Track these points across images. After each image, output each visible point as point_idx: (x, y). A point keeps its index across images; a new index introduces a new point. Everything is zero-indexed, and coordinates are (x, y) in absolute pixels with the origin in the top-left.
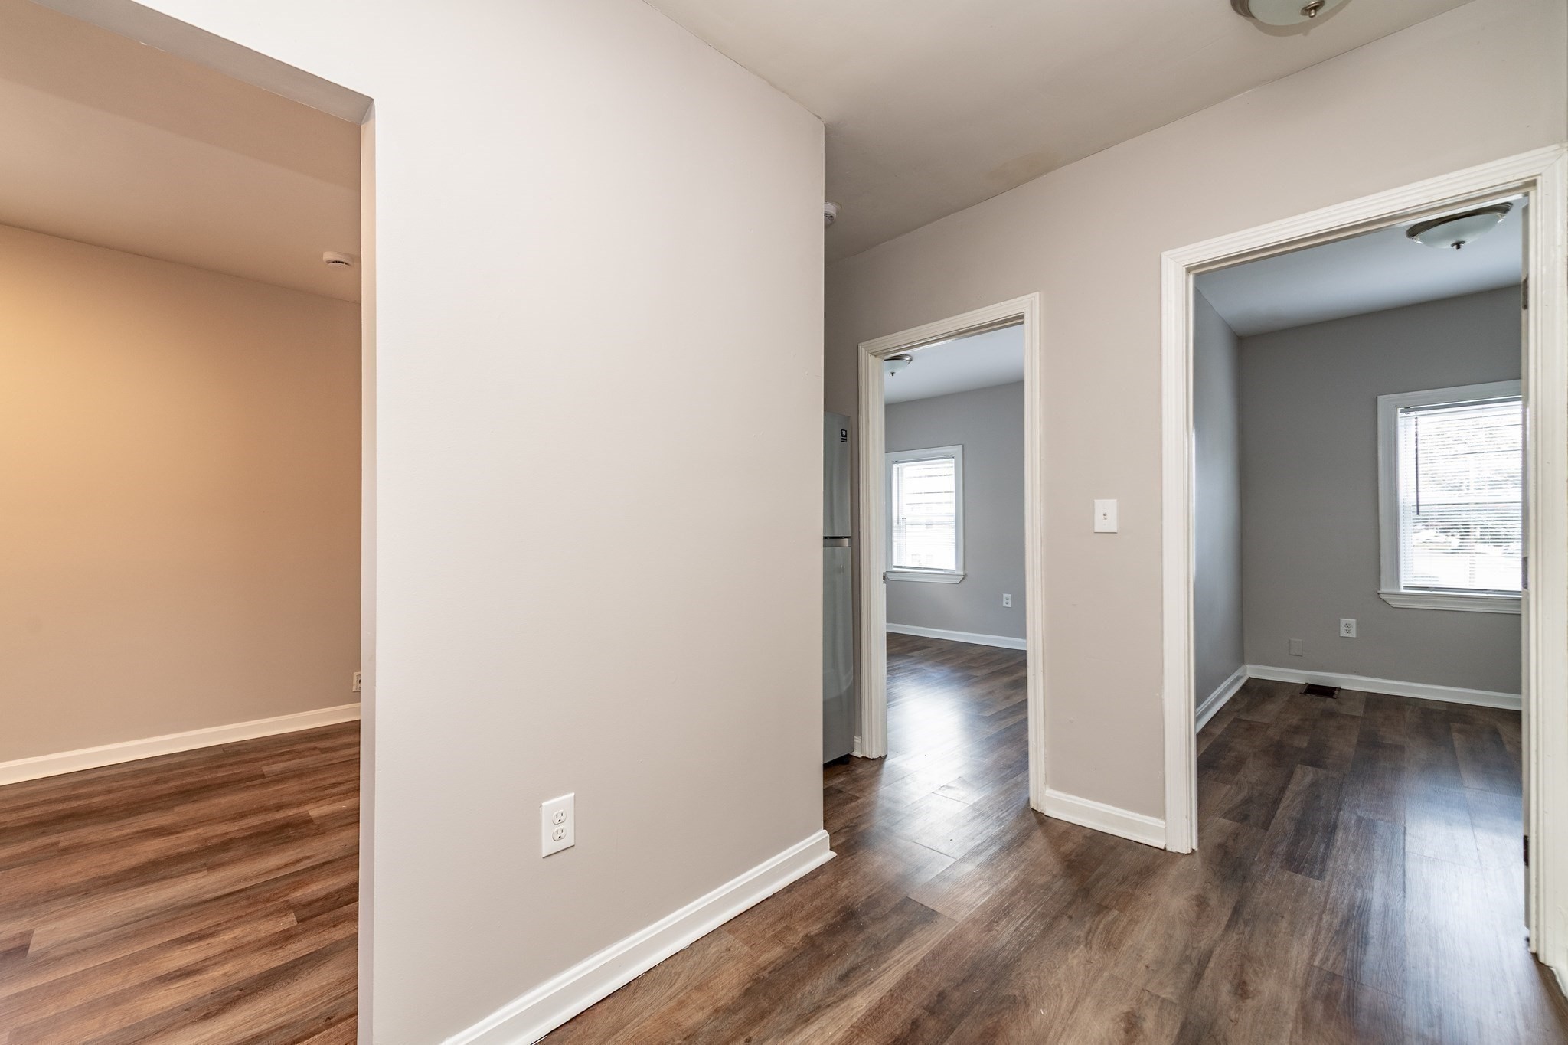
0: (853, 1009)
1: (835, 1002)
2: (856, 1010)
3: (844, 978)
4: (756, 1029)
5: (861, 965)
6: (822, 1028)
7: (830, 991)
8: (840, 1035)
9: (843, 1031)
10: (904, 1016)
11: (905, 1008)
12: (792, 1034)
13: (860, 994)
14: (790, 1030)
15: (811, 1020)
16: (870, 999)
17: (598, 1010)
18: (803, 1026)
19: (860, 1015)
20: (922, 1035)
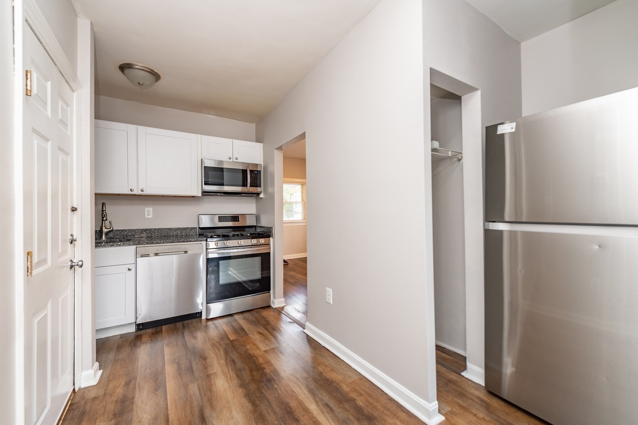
0: (311, 404)
1: (315, 400)
2: (310, 405)
3: (327, 405)
4: (311, 380)
5: (333, 413)
6: (305, 394)
7: (322, 400)
8: (301, 398)
9: (302, 399)
10: (302, 418)
11: (305, 420)
12: (306, 387)
13: (317, 408)
14: (307, 387)
15: (310, 392)
16: (314, 410)
17: (329, 352)
18: (308, 390)
19: (307, 405)
20: (291, 420)
